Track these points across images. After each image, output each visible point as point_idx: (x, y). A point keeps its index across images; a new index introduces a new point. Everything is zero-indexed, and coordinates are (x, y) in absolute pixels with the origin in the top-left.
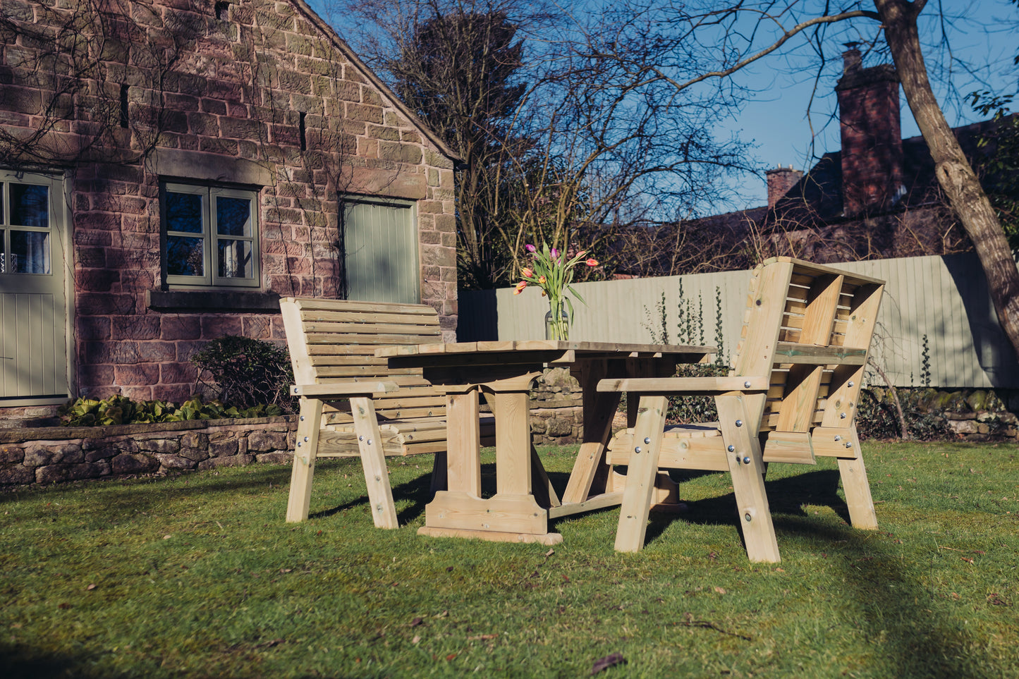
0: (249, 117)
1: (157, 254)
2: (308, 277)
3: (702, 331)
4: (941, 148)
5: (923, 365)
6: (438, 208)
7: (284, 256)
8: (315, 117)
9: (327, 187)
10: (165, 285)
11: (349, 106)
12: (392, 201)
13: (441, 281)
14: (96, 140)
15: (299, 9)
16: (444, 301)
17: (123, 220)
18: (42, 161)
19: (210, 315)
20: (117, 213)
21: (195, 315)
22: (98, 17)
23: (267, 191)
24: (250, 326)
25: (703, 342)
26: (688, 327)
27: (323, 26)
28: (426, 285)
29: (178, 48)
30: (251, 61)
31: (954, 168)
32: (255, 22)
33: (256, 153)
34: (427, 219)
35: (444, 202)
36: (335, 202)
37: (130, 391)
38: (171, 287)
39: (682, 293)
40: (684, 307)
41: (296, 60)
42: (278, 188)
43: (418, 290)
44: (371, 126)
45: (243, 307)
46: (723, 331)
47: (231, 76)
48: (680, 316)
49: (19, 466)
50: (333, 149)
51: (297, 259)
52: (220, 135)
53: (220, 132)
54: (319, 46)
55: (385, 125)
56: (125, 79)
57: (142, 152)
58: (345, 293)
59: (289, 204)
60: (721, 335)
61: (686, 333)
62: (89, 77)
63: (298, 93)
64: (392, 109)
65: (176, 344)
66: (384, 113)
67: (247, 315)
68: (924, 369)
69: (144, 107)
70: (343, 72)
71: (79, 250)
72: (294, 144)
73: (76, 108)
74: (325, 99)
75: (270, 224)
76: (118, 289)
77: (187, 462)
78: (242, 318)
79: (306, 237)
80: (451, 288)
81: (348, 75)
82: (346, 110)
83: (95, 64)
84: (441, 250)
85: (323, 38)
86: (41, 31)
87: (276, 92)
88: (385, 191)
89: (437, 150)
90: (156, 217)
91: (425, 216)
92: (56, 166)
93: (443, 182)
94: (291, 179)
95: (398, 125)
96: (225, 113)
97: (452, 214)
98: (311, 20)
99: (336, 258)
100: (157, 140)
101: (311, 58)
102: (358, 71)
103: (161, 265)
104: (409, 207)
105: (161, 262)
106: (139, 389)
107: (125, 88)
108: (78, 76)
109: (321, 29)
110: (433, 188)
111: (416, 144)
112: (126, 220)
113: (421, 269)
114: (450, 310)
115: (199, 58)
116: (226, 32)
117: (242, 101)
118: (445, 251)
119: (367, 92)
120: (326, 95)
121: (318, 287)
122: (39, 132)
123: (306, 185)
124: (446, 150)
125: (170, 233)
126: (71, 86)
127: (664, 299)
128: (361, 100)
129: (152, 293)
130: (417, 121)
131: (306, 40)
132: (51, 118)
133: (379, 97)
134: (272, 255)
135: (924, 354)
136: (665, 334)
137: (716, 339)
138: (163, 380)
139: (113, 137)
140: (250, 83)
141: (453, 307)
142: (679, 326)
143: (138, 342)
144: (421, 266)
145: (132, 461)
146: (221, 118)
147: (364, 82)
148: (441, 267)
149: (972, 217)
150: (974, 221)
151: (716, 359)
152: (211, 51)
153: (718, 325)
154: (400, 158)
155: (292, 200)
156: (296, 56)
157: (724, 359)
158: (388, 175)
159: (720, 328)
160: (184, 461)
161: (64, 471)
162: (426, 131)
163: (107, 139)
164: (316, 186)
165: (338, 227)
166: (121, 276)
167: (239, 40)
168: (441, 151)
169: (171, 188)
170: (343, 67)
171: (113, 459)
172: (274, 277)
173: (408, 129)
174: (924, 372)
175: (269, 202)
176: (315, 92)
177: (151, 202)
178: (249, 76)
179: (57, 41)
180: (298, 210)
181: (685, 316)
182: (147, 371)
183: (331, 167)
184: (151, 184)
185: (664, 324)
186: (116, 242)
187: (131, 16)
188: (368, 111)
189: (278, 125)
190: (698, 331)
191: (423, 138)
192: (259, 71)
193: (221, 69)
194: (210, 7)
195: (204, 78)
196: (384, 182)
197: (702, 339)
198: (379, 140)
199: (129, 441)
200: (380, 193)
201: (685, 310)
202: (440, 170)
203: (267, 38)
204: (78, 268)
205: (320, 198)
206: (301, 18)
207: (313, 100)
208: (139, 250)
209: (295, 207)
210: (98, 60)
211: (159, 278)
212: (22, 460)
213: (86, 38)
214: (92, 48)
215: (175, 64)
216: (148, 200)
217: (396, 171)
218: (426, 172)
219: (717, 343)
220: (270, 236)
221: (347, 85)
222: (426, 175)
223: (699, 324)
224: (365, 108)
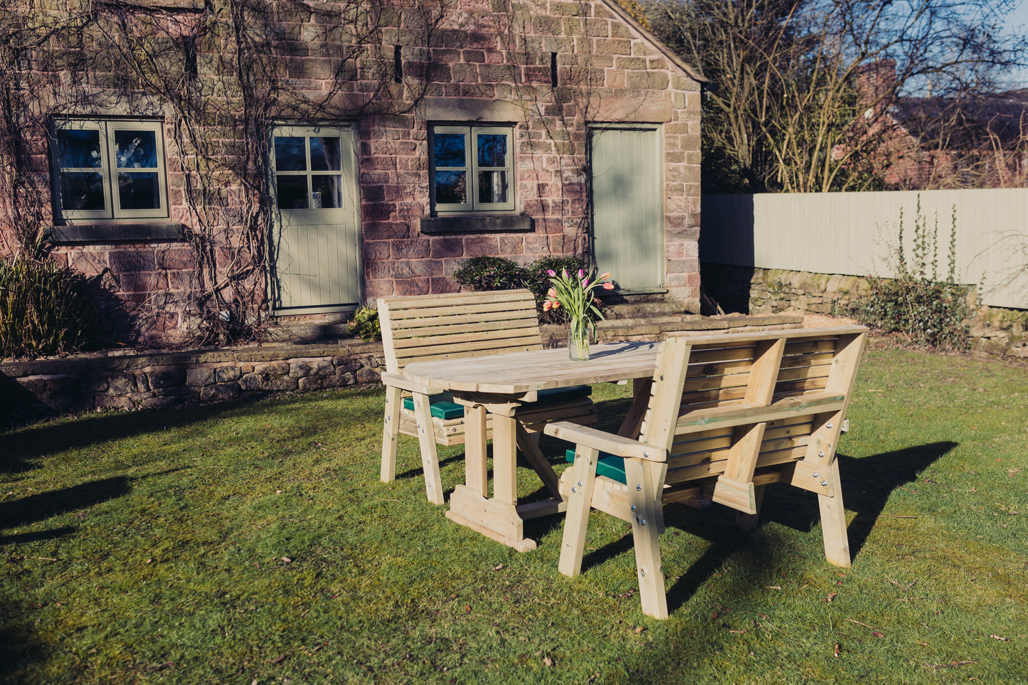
0: (505, 62)
1: (426, 188)
2: (556, 199)
3: (936, 248)
6: (684, 128)
7: (536, 182)
8: (565, 56)
9: (576, 118)
10: (433, 213)
11: (598, 41)
12: (638, 126)
13: (684, 196)
14: (375, 96)
16: (687, 214)
17: (398, 160)
18: (333, 117)
19: (472, 236)
20: (393, 156)
23: (520, 127)
24: (507, 244)
25: (936, 258)
26: (923, 243)
28: (669, 201)
29: (442, 8)
30: (507, 11)
33: (511, 93)
34: (672, 140)
35: (690, 123)
36: (583, 131)
38: (439, 214)
39: (919, 208)
40: (920, 223)
41: (548, 5)
42: (530, 124)
43: (662, 207)
44: (619, 58)
45: (498, 229)
46: (956, 250)
47: (490, 27)
48: (916, 231)
49: (286, 378)
50: (582, 83)
51: (547, 185)
52: (480, 81)
53: (479, 78)
55: (633, 56)
56: (398, 41)
57: (413, 102)
58: (592, 211)
59: (540, 136)
60: (953, 253)
62: (368, 42)
63: (550, 35)
64: (640, 40)
65: (445, 261)
66: (632, 44)
67: (503, 235)
69: (414, 63)
70: (593, 10)
71: (363, 188)
72: (545, 82)
73: (359, 71)
74: (575, 37)
76: (395, 218)
78: (497, 238)
79: (556, 164)
80: (694, 203)
81: (597, 13)
82: (595, 46)
83: (373, 31)
84: (686, 167)
86: (329, 9)
87: (530, 37)
88: (631, 118)
89: (684, 74)
90: (424, 157)
91: (670, 137)
92: (343, 121)
93: (690, 103)
94: (543, 114)
95: (645, 54)
96: (484, 61)
97: (698, 133)
99: (583, 181)
100: (425, 91)
101: (562, 1)
102: (607, 8)
103: (430, 196)
104: (654, 130)
105: (430, 193)
107: (398, 48)
108: (359, 43)
111: (662, 70)
112: (400, 161)
113: (665, 186)
114: (693, 222)
115: (461, 14)
117: (498, 48)
118: (689, 169)
119: (615, 26)
120: (576, 33)
121: (566, 208)
122: (330, 93)
123: (557, 118)
124: (693, 74)
126: (354, 52)
127: (902, 213)
128: (610, 34)
129: (422, 221)
130: (664, 49)
132: (339, 81)
133: (627, 30)
134: (525, 182)
136: (901, 248)
137: (949, 257)
138: (433, 290)
139: (389, 92)
140: (506, 31)
141: (695, 220)
142: (915, 241)
143: (412, 260)
144: (665, 184)
146: (480, 66)
147: (613, 18)
148: (684, 184)
151: (947, 276)
152: (471, 7)
153: (951, 243)
154: (647, 86)
155: (544, 132)
157: (955, 277)
158: (634, 102)
159: (954, 246)
161: (319, 381)
162: (673, 57)
163: (384, 94)
165: (586, 153)
166: (397, 208)
168: (688, 75)
169: (438, 130)
170: (593, 6)
171: (357, 372)
172: (526, 201)
173: (655, 57)
175: (523, 136)
176: (566, 33)
177: (421, 144)
178: (505, 25)
179: (343, 16)
180: (548, 141)
181: (920, 232)
182: (420, 284)
183: (580, 100)
184: (420, 129)
185: (901, 238)
186: (393, 179)
188: (616, 45)
189: (532, 66)
190: (932, 248)
191: (670, 64)
192: (515, 19)
193: (480, 22)
195: (465, 32)
196: (631, 109)
197: (935, 255)
198: (626, 70)
199: (369, 358)
200: (627, 119)
201: (921, 226)
202: (686, 93)
204: (364, 203)
205: (569, 129)
207: (563, 40)
208: (412, 185)
209: (546, 138)
210: (376, 27)
211: (428, 207)
212: (288, 373)
213: (366, 10)
214: (371, 17)
215: (440, 22)
216: (418, 143)
217: (643, 98)
218: (673, 96)
219: (949, 261)
220: (523, 166)
221: (596, 22)
222: (673, 99)
223: (933, 241)
224: (613, 42)
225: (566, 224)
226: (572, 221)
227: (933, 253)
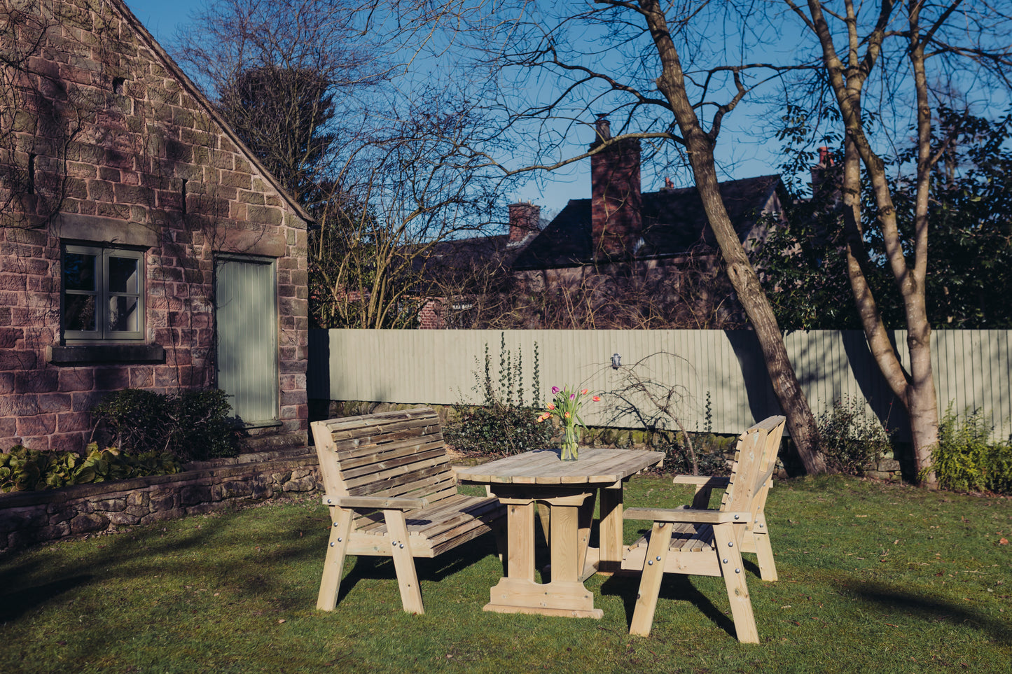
0: (140, 184)
1: (57, 312)
2: (186, 329)
3: (521, 378)
4: (731, 252)
5: (706, 416)
6: (295, 264)
7: (167, 310)
8: (195, 184)
9: (204, 247)
10: (64, 341)
11: (224, 173)
12: (257, 259)
13: (295, 329)
14: (5, 206)
15: (185, 85)
16: (297, 347)
17: (28, 280)
19: (103, 368)
20: (23, 275)
21: (88, 368)
22: (11, 90)
23: (153, 252)
24: (137, 376)
25: (522, 387)
26: (509, 374)
27: (205, 102)
28: (283, 334)
29: (80, 120)
30: (143, 133)
31: (741, 269)
32: (146, 97)
33: (145, 217)
34: (285, 275)
35: (299, 259)
36: (210, 261)
37: (29, 441)
38: (67, 342)
39: (503, 344)
40: (505, 357)
41: (180, 132)
42: (163, 249)
43: (276, 339)
44: (241, 191)
45: (132, 359)
46: (540, 379)
47: (126, 146)
48: (501, 364)
50: (209, 212)
51: (178, 314)
52: (115, 201)
53: (115, 198)
54: (200, 120)
55: (253, 191)
56: (33, 149)
57: (47, 217)
58: (216, 342)
59: (171, 262)
60: (538, 382)
61: (506, 379)
62: (1, 147)
63: (181, 161)
64: (259, 176)
65: (72, 395)
66: (252, 180)
67: (134, 367)
68: (707, 418)
69: (50, 174)
70: (219, 142)
72: (177, 208)
74: (204, 167)
75: (155, 282)
76: (22, 345)
77: (133, 518)
78: (129, 369)
79: (185, 293)
80: (303, 336)
81: (223, 146)
82: (221, 177)
83: (6, 135)
84: (296, 302)
85: (204, 112)
87: (163, 161)
88: (251, 250)
89: (294, 212)
90: (57, 277)
91: (284, 271)
93: (299, 241)
94: (175, 240)
95: (263, 190)
96: (119, 180)
97: (306, 269)
98: (195, 95)
99: (210, 312)
100: (60, 206)
101: (193, 130)
102: (232, 142)
103: (60, 322)
104: (270, 263)
105: (60, 319)
106: (38, 439)
107: (32, 156)
109: (203, 105)
110: (291, 247)
111: (277, 207)
112: (31, 281)
113: (278, 319)
114: (302, 355)
115: (97, 129)
116: (122, 105)
117: (134, 169)
118: (299, 303)
119: (238, 160)
120: (205, 163)
121: (194, 338)
123: (187, 246)
124: (302, 213)
125: (69, 292)
127: (487, 349)
128: (234, 168)
129: (53, 349)
130: (279, 187)
131: (190, 114)
133: (248, 165)
134: (156, 310)
135: (707, 406)
136: (487, 378)
137: (534, 385)
138: (60, 428)
139: (21, 203)
140: (142, 153)
141: (304, 353)
142: (501, 372)
143: (38, 394)
144: (280, 317)
145: (88, 521)
146: (116, 185)
147: (237, 152)
148: (296, 318)
149: (754, 307)
150: (756, 310)
151: (533, 402)
152: (108, 123)
153: (535, 374)
154: (265, 220)
155: (175, 259)
156: (181, 128)
157: (540, 402)
158: (255, 235)
159: (537, 376)
160: (130, 518)
162: (287, 196)
163: (17, 204)
164: (195, 246)
165: (212, 283)
166: (25, 334)
167: (132, 113)
168: (298, 213)
169: (70, 249)
170: (220, 139)
171: (72, 521)
172: (157, 331)
173: (271, 194)
174: (707, 421)
175: (155, 262)
176: (195, 161)
177: (54, 264)
178: (140, 146)
180: (179, 268)
181: (506, 365)
182: (46, 422)
183: (208, 229)
184: (54, 247)
185: (487, 370)
186: (22, 302)
187: (39, 89)
188: (239, 178)
189: (164, 191)
190: (517, 378)
191: (283, 202)
192: (150, 142)
193: (117, 140)
194: (109, 82)
195: (101, 148)
196: (252, 241)
197: (521, 384)
198: (247, 204)
200: (248, 252)
201: (506, 359)
202: (296, 230)
203: (156, 111)
205: (198, 258)
206: (185, 93)
207: (193, 167)
208: (41, 309)
209: (177, 266)
210: (8, 130)
211: (58, 334)
214: (4, 119)
215: (77, 135)
216: (51, 262)
217: (261, 232)
218: (285, 232)
219: (534, 389)
220: (156, 293)
221: (222, 154)
222: (285, 235)
223: (518, 372)
224: (237, 175)
225: (195, 355)
226: (200, 352)
227: (518, 383)
